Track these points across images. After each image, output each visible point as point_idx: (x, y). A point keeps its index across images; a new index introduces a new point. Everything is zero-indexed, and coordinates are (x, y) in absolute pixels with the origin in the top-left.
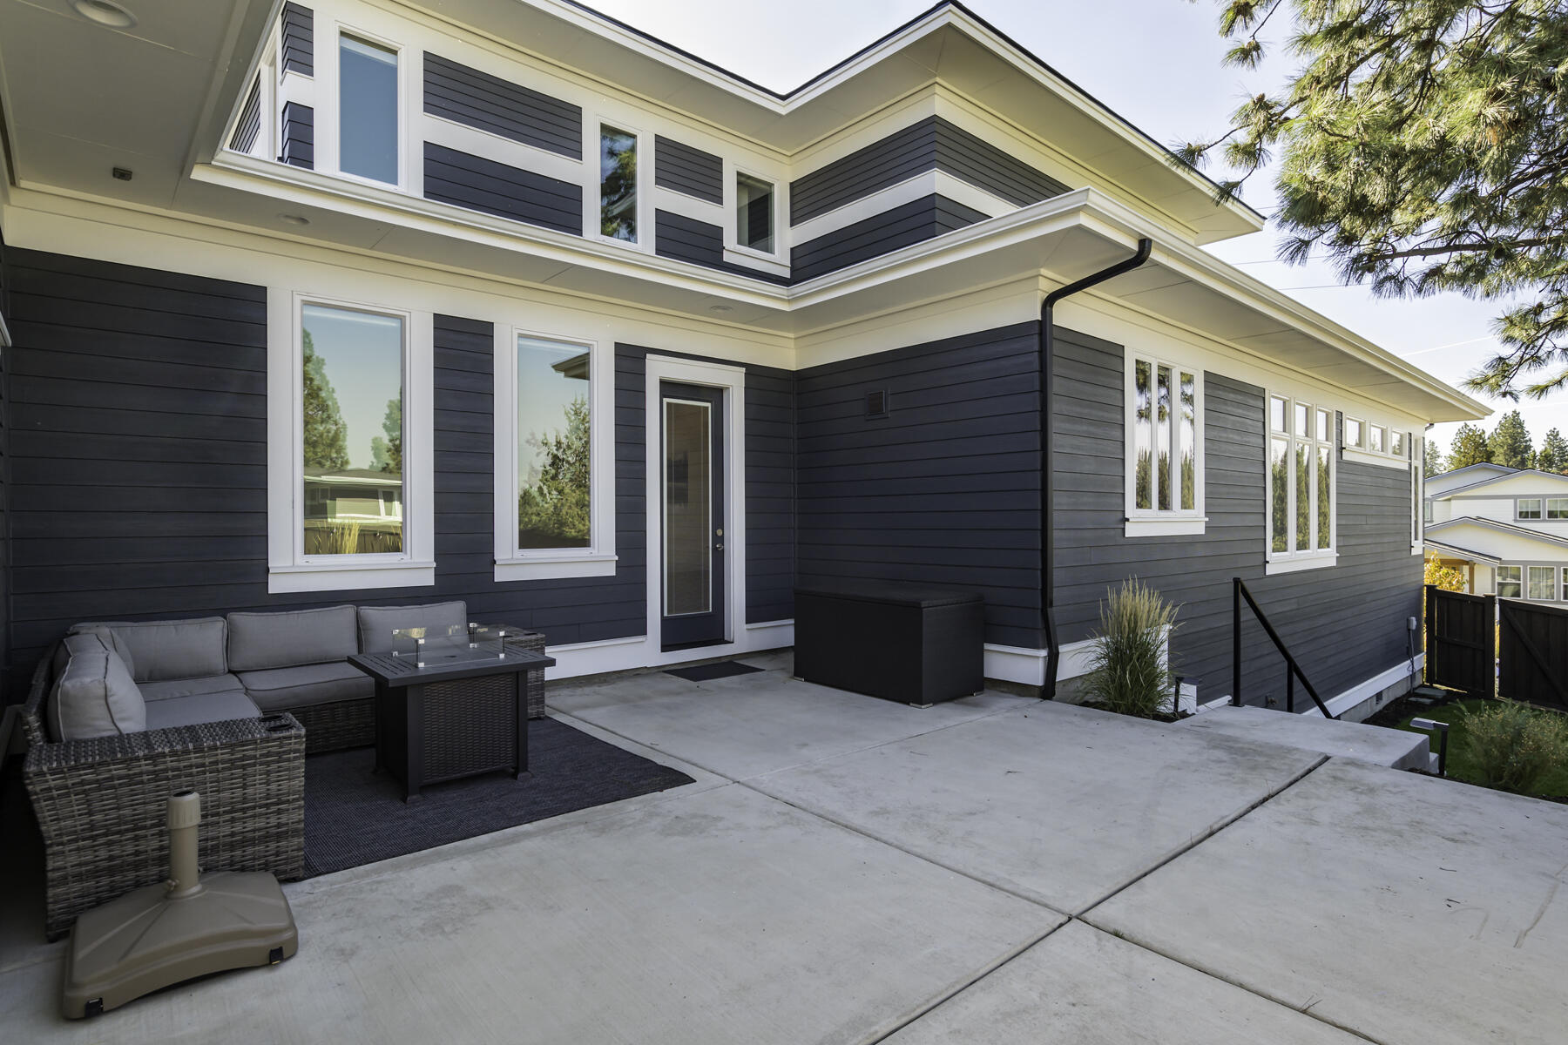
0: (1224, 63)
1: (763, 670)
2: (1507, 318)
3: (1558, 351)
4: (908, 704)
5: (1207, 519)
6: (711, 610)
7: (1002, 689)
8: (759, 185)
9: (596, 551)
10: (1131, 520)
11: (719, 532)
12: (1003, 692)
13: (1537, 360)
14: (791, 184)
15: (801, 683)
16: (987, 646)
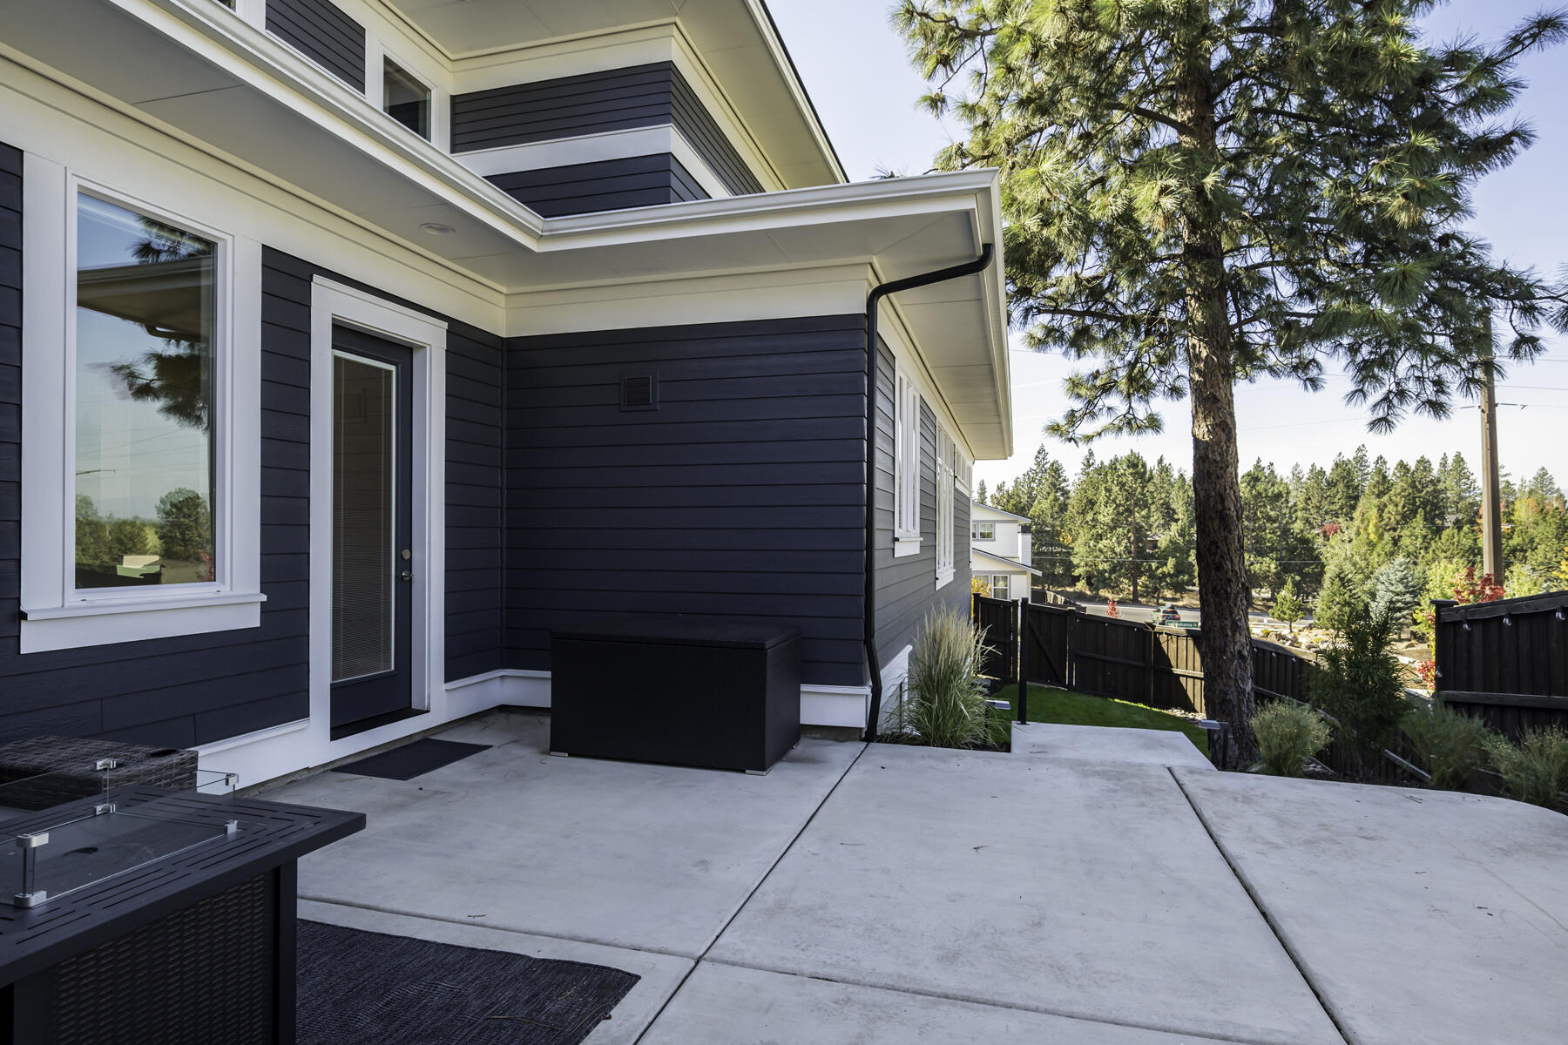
0: (916, 106)
1: (491, 746)
2: (1070, 379)
3: (1105, 408)
4: (743, 772)
5: (922, 539)
6: (393, 668)
7: (813, 736)
8: (409, 84)
9: (228, 589)
10: (900, 540)
11: (406, 555)
12: (815, 739)
13: (1093, 415)
14: (453, 97)
15: (562, 761)
16: (804, 688)
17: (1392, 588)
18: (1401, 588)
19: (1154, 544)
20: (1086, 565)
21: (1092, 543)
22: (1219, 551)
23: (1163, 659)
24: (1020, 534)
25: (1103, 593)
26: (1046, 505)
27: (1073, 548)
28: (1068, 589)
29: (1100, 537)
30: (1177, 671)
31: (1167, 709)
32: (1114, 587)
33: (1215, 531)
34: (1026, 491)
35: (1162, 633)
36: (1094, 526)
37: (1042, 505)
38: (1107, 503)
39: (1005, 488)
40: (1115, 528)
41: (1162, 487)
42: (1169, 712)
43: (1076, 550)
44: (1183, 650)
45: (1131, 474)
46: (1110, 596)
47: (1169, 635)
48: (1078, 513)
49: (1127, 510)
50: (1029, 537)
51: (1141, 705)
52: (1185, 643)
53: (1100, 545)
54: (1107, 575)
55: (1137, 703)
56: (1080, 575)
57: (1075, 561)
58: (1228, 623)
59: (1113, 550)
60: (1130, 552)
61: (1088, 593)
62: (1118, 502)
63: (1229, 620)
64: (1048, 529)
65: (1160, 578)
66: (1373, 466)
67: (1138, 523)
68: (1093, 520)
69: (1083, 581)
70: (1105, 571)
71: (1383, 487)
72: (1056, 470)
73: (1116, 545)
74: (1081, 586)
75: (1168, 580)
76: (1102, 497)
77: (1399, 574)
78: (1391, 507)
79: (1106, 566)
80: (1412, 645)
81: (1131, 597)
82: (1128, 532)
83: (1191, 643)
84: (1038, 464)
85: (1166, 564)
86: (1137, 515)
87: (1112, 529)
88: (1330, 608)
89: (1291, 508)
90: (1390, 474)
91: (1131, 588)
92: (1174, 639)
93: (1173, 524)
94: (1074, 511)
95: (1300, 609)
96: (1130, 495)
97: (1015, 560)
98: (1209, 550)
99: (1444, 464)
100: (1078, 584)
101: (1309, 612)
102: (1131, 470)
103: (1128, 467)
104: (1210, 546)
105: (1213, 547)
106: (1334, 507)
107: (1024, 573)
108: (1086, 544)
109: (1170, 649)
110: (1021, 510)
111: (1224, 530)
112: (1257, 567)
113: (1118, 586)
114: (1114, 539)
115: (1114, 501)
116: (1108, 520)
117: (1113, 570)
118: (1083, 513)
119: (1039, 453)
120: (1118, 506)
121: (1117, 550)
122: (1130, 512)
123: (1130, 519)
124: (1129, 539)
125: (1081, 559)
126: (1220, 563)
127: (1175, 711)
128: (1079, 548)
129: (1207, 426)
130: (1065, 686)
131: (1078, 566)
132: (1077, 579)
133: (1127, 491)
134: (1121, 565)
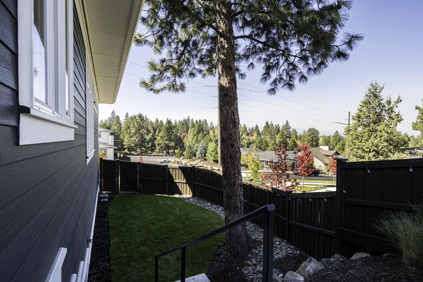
17: (201, 149)
18: (202, 149)
19: (145, 139)
20: (128, 145)
21: (129, 139)
22: (233, 138)
23: (171, 178)
24: (110, 136)
25: (132, 152)
26: (116, 127)
27: (124, 140)
28: (122, 152)
29: (131, 137)
30: (175, 181)
31: (173, 195)
32: (135, 151)
33: (231, 129)
34: (109, 123)
35: (171, 168)
36: (130, 134)
37: (114, 128)
38: (133, 127)
39: (103, 122)
40: (135, 134)
41: (146, 124)
42: (174, 196)
43: (125, 141)
44: (177, 174)
45: (140, 119)
46: (134, 153)
47: (172, 169)
48: (125, 130)
49: (139, 129)
50: (113, 136)
51: (166, 195)
52: (178, 171)
53: (132, 139)
54: (133, 147)
55: (164, 194)
56: (126, 148)
57: (124, 144)
58: (236, 171)
59: (135, 141)
60: (140, 141)
61: (128, 153)
62: (136, 127)
63: (237, 170)
64: (116, 134)
65: (147, 148)
66: (191, 121)
67: (142, 133)
68: (129, 132)
69: (127, 149)
70: (133, 146)
71: (193, 126)
72: (118, 117)
73: (136, 139)
74: (126, 151)
75: (150, 148)
76: (132, 126)
77: (202, 145)
78: (195, 130)
79: (133, 145)
80: (204, 162)
81: (140, 153)
82: (139, 135)
83: (180, 171)
84: (112, 116)
85: (149, 144)
86: (141, 131)
87: (135, 135)
88: (188, 154)
89: (177, 130)
90: (194, 123)
91: (140, 151)
92: (175, 170)
93: (150, 133)
94: (124, 129)
95: (181, 155)
96: (140, 125)
97: (108, 144)
98: (229, 138)
99: (203, 121)
100: (125, 150)
101: (183, 155)
102: (140, 118)
103: (139, 117)
104: (229, 136)
105: (230, 136)
106: (184, 130)
107: (112, 148)
108: (128, 139)
109: (173, 173)
110: (109, 128)
111: (235, 129)
112: (170, 144)
113: (136, 150)
114: (135, 137)
115: (135, 127)
116: (134, 132)
117: (135, 146)
118: (126, 130)
119: (113, 112)
120: (136, 128)
121: (137, 140)
122: (139, 130)
123: (139, 132)
124: (139, 137)
125: (126, 143)
126: (233, 144)
127: (176, 195)
128: (126, 140)
129: (228, 80)
130: (137, 191)
131: (125, 145)
132: (125, 149)
133: (139, 124)
134: (137, 144)
